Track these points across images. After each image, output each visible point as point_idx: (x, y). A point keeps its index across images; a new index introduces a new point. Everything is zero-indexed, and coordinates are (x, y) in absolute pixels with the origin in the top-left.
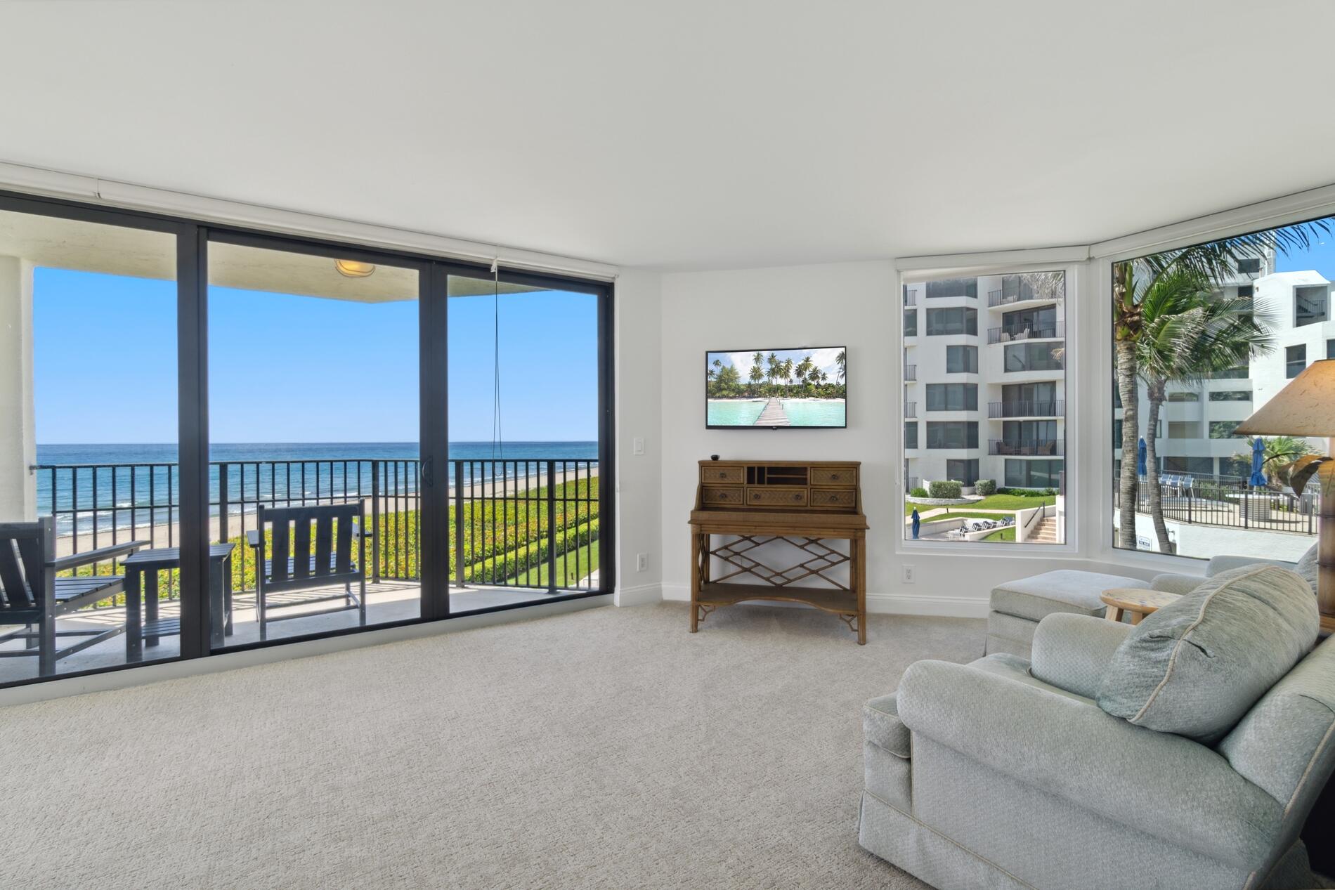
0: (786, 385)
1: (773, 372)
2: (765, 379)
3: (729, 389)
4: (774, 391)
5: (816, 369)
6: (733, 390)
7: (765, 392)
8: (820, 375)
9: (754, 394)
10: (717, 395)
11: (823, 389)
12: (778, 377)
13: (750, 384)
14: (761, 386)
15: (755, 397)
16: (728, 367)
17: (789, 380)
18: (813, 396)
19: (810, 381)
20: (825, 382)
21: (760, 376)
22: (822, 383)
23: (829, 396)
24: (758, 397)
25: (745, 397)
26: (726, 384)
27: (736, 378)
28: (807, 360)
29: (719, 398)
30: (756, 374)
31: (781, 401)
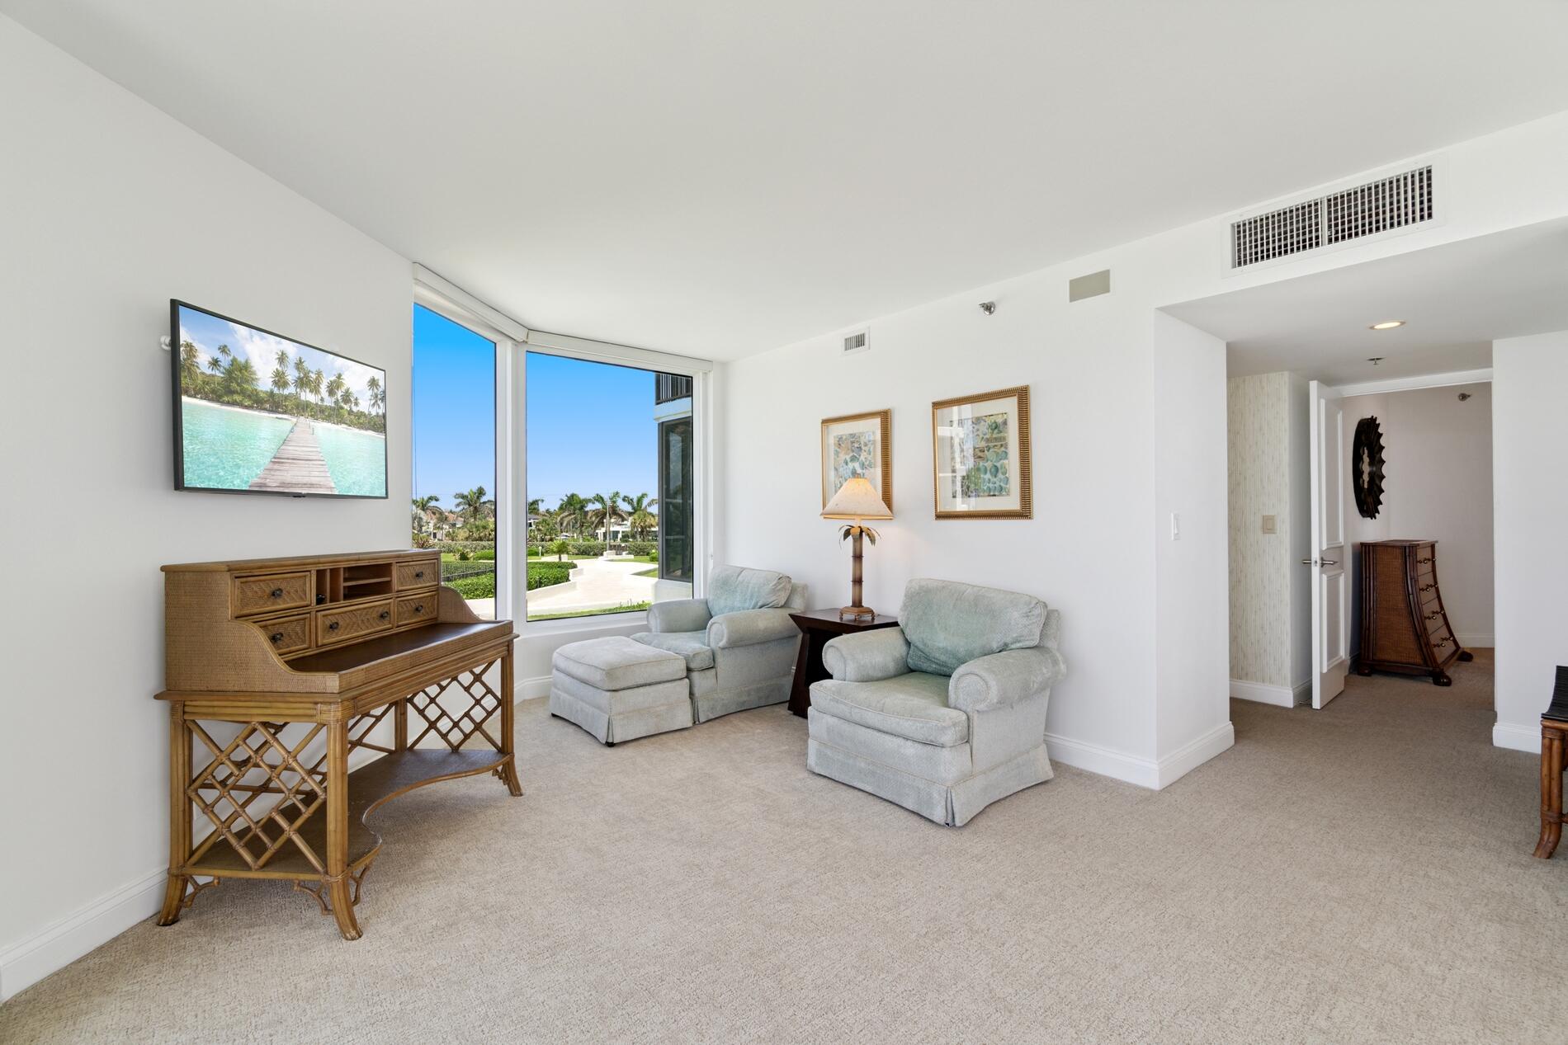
0: (317, 404)
1: (303, 382)
2: (291, 390)
3: (243, 392)
4: (302, 408)
5: (348, 389)
6: (249, 397)
7: (292, 408)
8: (352, 399)
9: (277, 407)
10: (226, 399)
11: (355, 416)
12: (308, 390)
13: (272, 392)
14: (286, 398)
15: (280, 413)
16: (241, 360)
17: (320, 397)
18: (346, 424)
19: (342, 404)
20: (358, 408)
21: (285, 385)
22: (355, 409)
23: (361, 426)
24: (283, 413)
25: (265, 409)
26: (238, 385)
27: (253, 379)
28: (339, 376)
29: (228, 403)
30: (280, 380)
31: (312, 424)
